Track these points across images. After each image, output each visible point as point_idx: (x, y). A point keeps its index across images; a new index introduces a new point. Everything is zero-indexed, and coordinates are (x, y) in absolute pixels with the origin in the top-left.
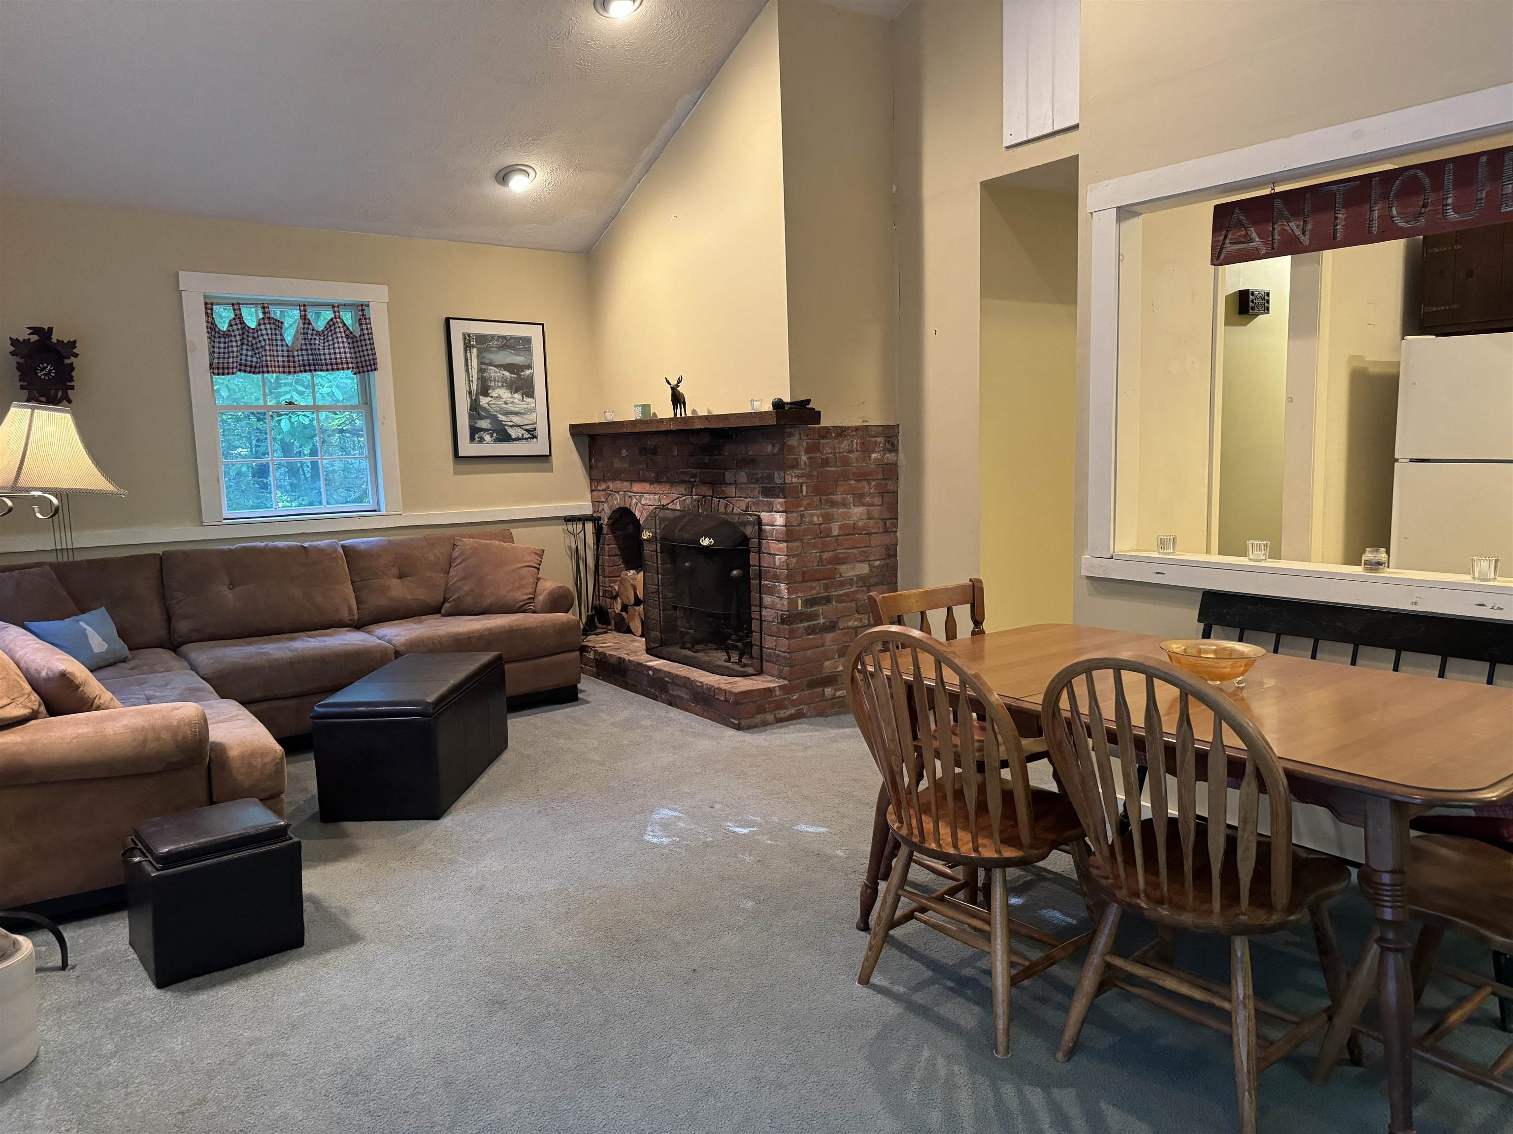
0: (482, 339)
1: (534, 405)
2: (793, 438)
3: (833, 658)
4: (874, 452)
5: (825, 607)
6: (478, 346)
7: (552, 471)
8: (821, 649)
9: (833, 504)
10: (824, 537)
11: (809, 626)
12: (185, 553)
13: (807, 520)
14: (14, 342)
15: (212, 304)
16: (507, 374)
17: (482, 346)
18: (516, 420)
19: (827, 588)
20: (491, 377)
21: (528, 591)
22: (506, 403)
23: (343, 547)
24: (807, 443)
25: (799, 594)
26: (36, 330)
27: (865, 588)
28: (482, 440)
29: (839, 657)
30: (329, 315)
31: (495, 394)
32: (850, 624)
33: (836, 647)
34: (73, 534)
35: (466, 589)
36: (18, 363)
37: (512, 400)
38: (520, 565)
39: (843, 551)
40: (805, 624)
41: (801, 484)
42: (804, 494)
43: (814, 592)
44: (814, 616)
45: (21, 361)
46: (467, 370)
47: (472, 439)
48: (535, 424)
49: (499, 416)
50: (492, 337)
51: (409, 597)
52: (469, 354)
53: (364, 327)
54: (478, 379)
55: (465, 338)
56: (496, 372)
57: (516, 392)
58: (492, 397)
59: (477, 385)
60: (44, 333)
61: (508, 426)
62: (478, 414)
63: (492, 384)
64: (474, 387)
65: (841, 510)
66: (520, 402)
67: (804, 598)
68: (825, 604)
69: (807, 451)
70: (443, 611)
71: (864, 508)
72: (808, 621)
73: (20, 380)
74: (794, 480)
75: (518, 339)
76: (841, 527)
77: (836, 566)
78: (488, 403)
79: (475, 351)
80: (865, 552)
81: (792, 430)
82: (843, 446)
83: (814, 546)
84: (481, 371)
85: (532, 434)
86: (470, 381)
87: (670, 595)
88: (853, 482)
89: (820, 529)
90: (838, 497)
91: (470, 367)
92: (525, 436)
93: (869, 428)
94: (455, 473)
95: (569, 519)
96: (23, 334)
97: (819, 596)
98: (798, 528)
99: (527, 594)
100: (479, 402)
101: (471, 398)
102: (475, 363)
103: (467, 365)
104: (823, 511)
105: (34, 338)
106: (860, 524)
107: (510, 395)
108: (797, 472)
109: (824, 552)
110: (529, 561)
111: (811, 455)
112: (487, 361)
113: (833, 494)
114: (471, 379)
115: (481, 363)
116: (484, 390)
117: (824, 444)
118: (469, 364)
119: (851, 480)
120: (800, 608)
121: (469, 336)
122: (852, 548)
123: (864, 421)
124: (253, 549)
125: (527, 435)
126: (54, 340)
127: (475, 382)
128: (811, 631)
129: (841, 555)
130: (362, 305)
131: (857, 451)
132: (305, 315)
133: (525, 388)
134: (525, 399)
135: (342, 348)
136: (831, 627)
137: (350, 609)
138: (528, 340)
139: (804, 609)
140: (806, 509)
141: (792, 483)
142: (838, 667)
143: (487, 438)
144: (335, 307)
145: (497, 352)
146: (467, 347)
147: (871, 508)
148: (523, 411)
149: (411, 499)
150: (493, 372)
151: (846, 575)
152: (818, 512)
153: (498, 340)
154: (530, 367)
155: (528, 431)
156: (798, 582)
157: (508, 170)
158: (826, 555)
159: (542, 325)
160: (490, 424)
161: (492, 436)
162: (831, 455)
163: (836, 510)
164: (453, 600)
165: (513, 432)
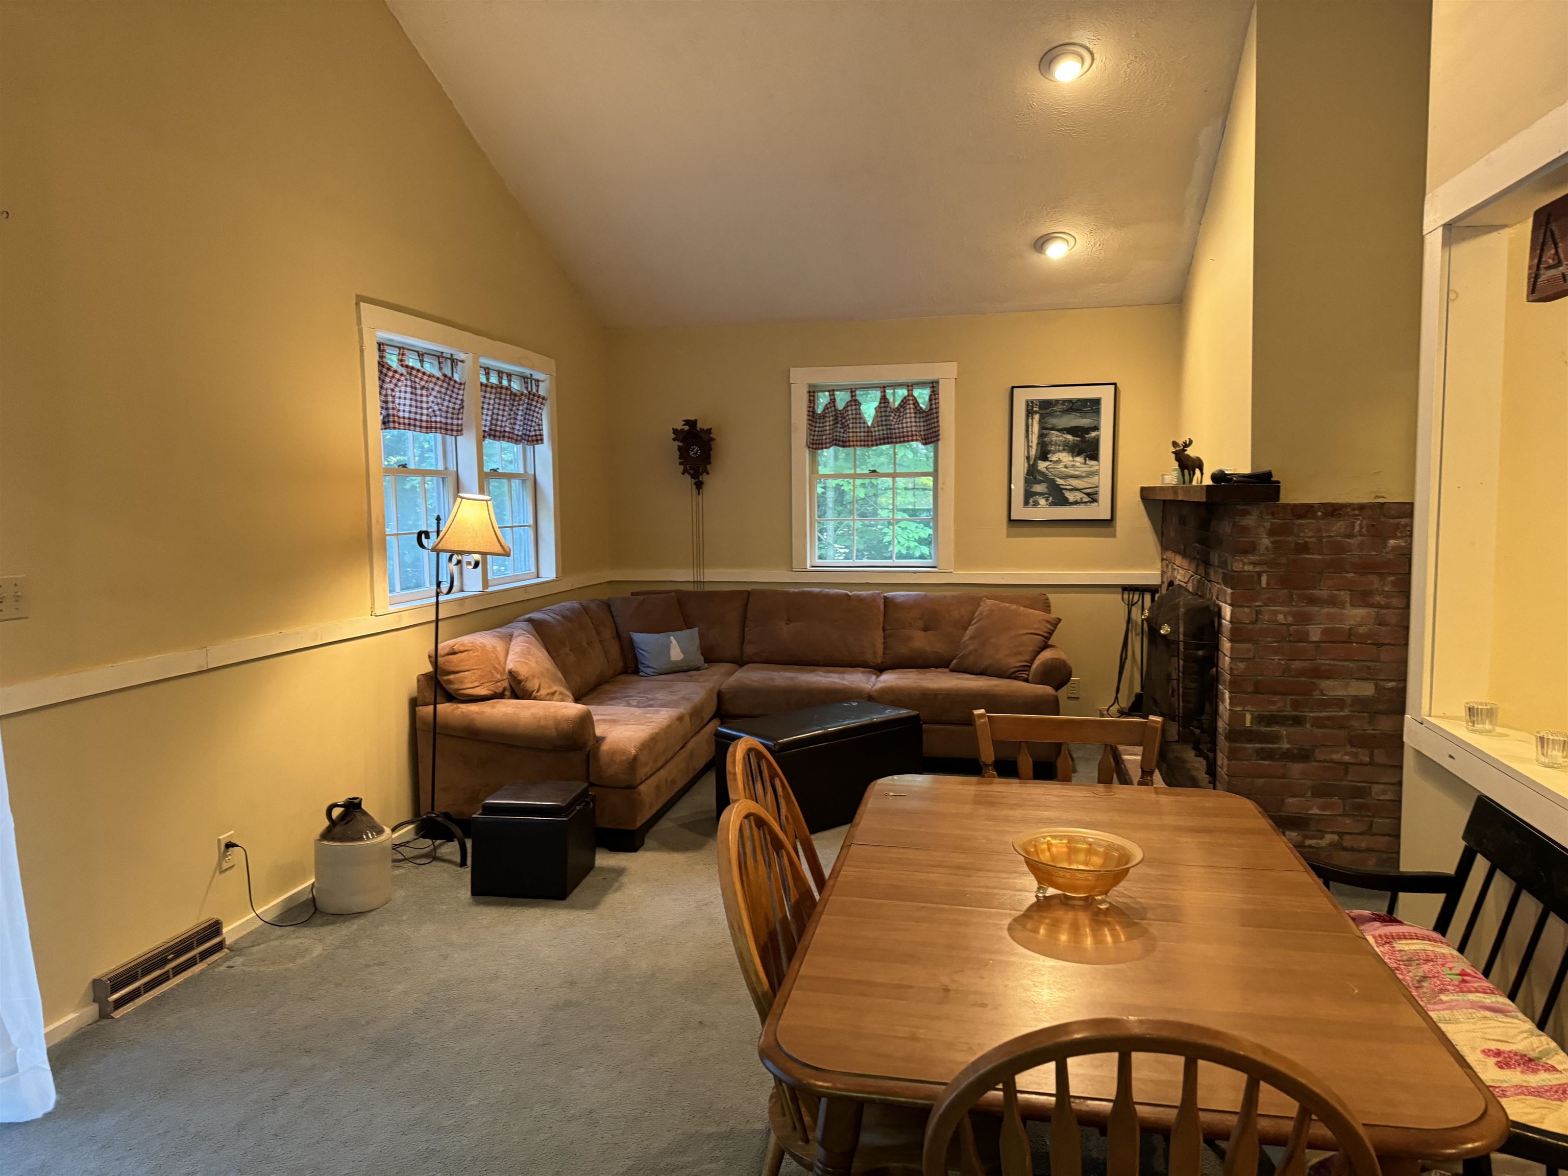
0: (1046, 405)
1: (1097, 468)
2: (1249, 517)
3: (1303, 796)
4: (1395, 537)
5: (1292, 729)
6: (1041, 412)
7: (1114, 536)
8: (1282, 780)
9: (1312, 601)
10: (1295, 642)
11: (1262, 749)
12: (763, 592)
13: (1266, 618)
14: (675, 431)
15: (814, 392)
16: (1070, 437)
17: (1045, 412)
18: (1075, 483)
19: (1295, 705)
20: (1052, 441)
21: (1024, 658)
22: (1066, 467)
23: (885, 598)
24: (1272, 524)
25: (1249, 708)
26: (687, 422)
27: (1366, 714)
28: (1036, 504)
29: (1314, 795)
30: (902, 393)
31: (1054, 458)
32: (1335, 757)
33: (1309, 783)
34: (705, 571)
35: (970, 648)
36: (679, 446)
37: (1073, 463)
38: (1025, 631)
39: (1327, 662)
40: (1257, 745)
41: (1259, 574)
42: (1264, 584)
43: (1272, 708)
44: (1276, 738)
45: (681, 444)
46: (1027, 436)
47: (1026, 503)
48: (1097, 487)
49: (1058, 479)
50: (1057, 401)
51: (928, 649)
52: (1030, 420)
53: (933, 402)
54: (1038, 444)
55: (1027, 405)
56: (1057, 436)
57: (1078, 455)
58: (1051, 461)
59: (1037, 450)
60: (691, 423)
61: (1066, 489)
62: (1035, 478)
63: (1053, 448)
64: (1033, 452)
65: (1327, 610)
66: (1082, 466)
67: (1256, 714)
68: (1292, 725)
69: (1271, 533)
70: (950, 667)
71: (1372, 611)
72: (1261, 742)
73: (680, 458)
74: (1246, 568)
75: (1084, 402)
76: (1324, 632)
77: (1318, 681)
78: (1046, 468)
79: (1037, 417)
80: (1369, 668)
81: (1249, 508)
82: (1334, 528)
83: (1277, 651)
84: (1041, 436)
85: (1093, 497)
86: (1029, 447)
87: (1193, 685)
88: (1352, 575)
89: (1289, 630)
90: (1323, 593)
91: (1030, 433)
92: (1085, 500)
93: (1386, 507)
94: (1008, 536)
95: (1127, 589)
96: (680, 426)
97: (1282, 714)
98: (1250, 627)
99: (1021, 661)
100: (1037, 466)
101: (1028, 462)
102: (1036, 428)
103: (1027, 431)
104: (1295, 609)
105: (686, 428)
106: (1362, 630)
107: (1071, 459)
108: (1253, 558)
109: (1294, 660)
110: (1038, 629)
111: (1277, 538)
112: (1050, 426)
113: (1314, 588)
114: (1030, 444)
115: (1043, 427)
116: (1044, 455)
117: (1301, 525)
118: (1030, 430)
119: (1349, 572)
120: (1248, 724)
121: (1032, 402)
122: (1346, 660)
123: (1377, 497)
124: (809, 593)
125: (1086, 499)
126: (698, 429)
127: (1034, 447)
128: (1269, 755)
129: (1324, 668)
130: (932, 383)
131: (1361, 535)
132: (885, 396)
133: (1090, 450)
134: (1087, 462)
135: (910, 422)
136: (1303, 756)
137: (875, 653)
138: (1096, 402)
139: (1255, 728)
140: (1266, 605)
141: (1244, 571)
142: (1310, 809)
143: (1042, 501)
144: (910, 386)
145: (1061, 416)
146: (1029, 413)
147: (1383, 611)
148: (1084, 474)
149: (963, 558)
150: (1055, 436)
151: (1332, 694)
152: (1286, 609)
153: (1063, 404)
154: (1096, 428)
155: (1088, 494)
156: (1248, 693)
157: (1043, 240)
158: (1297, 665)
159: (1115, 384)
160: (1047, 488)
161: (1047, 500)
162: (1313, 540)
163: (1317, 609)
164: (960, 658)
165: (1071, 497)
